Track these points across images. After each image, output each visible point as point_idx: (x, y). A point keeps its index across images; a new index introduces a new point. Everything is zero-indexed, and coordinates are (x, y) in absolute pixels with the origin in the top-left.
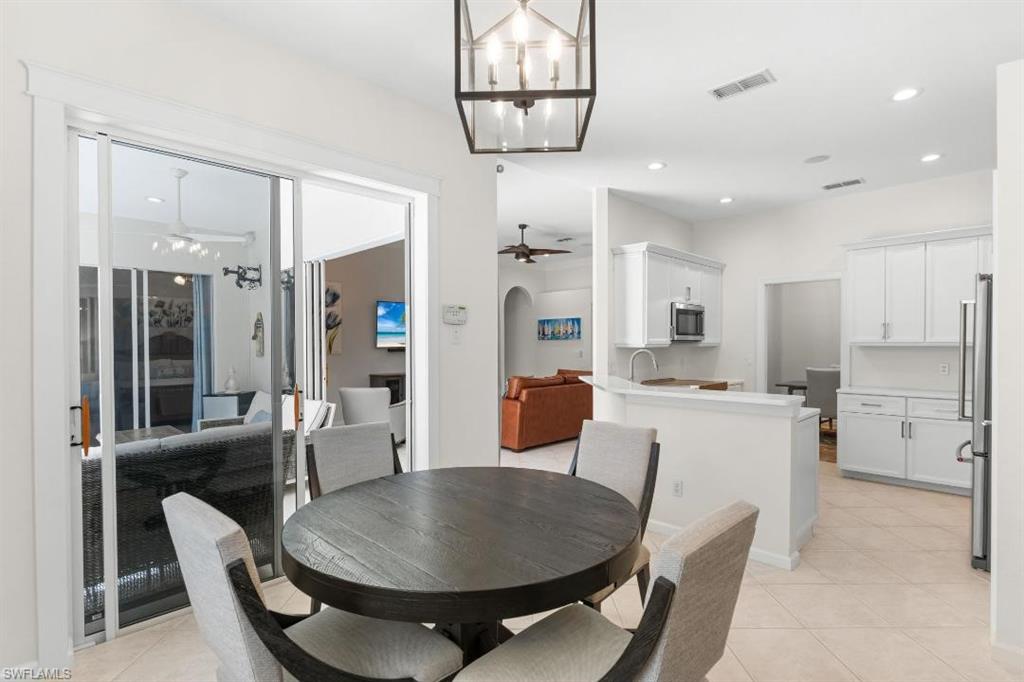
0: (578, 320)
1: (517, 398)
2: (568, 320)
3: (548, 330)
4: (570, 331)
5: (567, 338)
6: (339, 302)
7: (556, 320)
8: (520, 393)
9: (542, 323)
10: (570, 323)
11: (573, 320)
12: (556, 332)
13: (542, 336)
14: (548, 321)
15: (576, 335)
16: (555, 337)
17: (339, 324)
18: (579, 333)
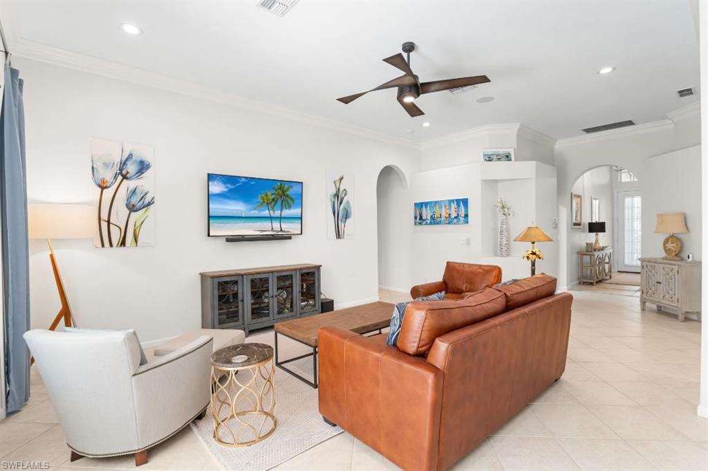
0: (465, 202)
1: (421, 356)
2: (451, 201)
3: (427, 214)
4: (454, 215)
5: (449, 223)
6: (147, 174)
7: (436, 202)
8: (431, 343)
9: (420, 206)
10: (454, 206)
11: (458, 201)
12: (437, 215)
13: (420, 219)
14: (426, 204)
15: (462, 219)
16: (434, 221)
17: (149, 204)
18: (466, 216)
